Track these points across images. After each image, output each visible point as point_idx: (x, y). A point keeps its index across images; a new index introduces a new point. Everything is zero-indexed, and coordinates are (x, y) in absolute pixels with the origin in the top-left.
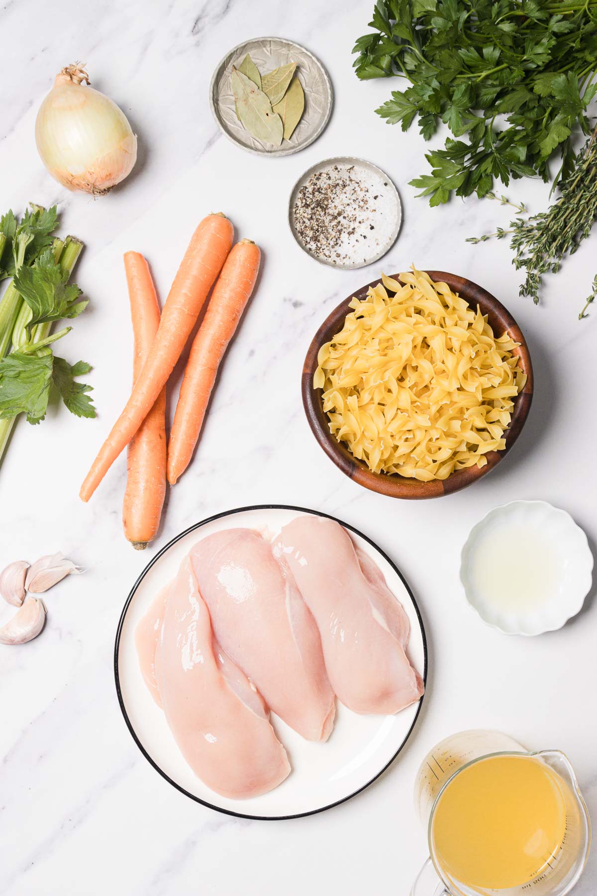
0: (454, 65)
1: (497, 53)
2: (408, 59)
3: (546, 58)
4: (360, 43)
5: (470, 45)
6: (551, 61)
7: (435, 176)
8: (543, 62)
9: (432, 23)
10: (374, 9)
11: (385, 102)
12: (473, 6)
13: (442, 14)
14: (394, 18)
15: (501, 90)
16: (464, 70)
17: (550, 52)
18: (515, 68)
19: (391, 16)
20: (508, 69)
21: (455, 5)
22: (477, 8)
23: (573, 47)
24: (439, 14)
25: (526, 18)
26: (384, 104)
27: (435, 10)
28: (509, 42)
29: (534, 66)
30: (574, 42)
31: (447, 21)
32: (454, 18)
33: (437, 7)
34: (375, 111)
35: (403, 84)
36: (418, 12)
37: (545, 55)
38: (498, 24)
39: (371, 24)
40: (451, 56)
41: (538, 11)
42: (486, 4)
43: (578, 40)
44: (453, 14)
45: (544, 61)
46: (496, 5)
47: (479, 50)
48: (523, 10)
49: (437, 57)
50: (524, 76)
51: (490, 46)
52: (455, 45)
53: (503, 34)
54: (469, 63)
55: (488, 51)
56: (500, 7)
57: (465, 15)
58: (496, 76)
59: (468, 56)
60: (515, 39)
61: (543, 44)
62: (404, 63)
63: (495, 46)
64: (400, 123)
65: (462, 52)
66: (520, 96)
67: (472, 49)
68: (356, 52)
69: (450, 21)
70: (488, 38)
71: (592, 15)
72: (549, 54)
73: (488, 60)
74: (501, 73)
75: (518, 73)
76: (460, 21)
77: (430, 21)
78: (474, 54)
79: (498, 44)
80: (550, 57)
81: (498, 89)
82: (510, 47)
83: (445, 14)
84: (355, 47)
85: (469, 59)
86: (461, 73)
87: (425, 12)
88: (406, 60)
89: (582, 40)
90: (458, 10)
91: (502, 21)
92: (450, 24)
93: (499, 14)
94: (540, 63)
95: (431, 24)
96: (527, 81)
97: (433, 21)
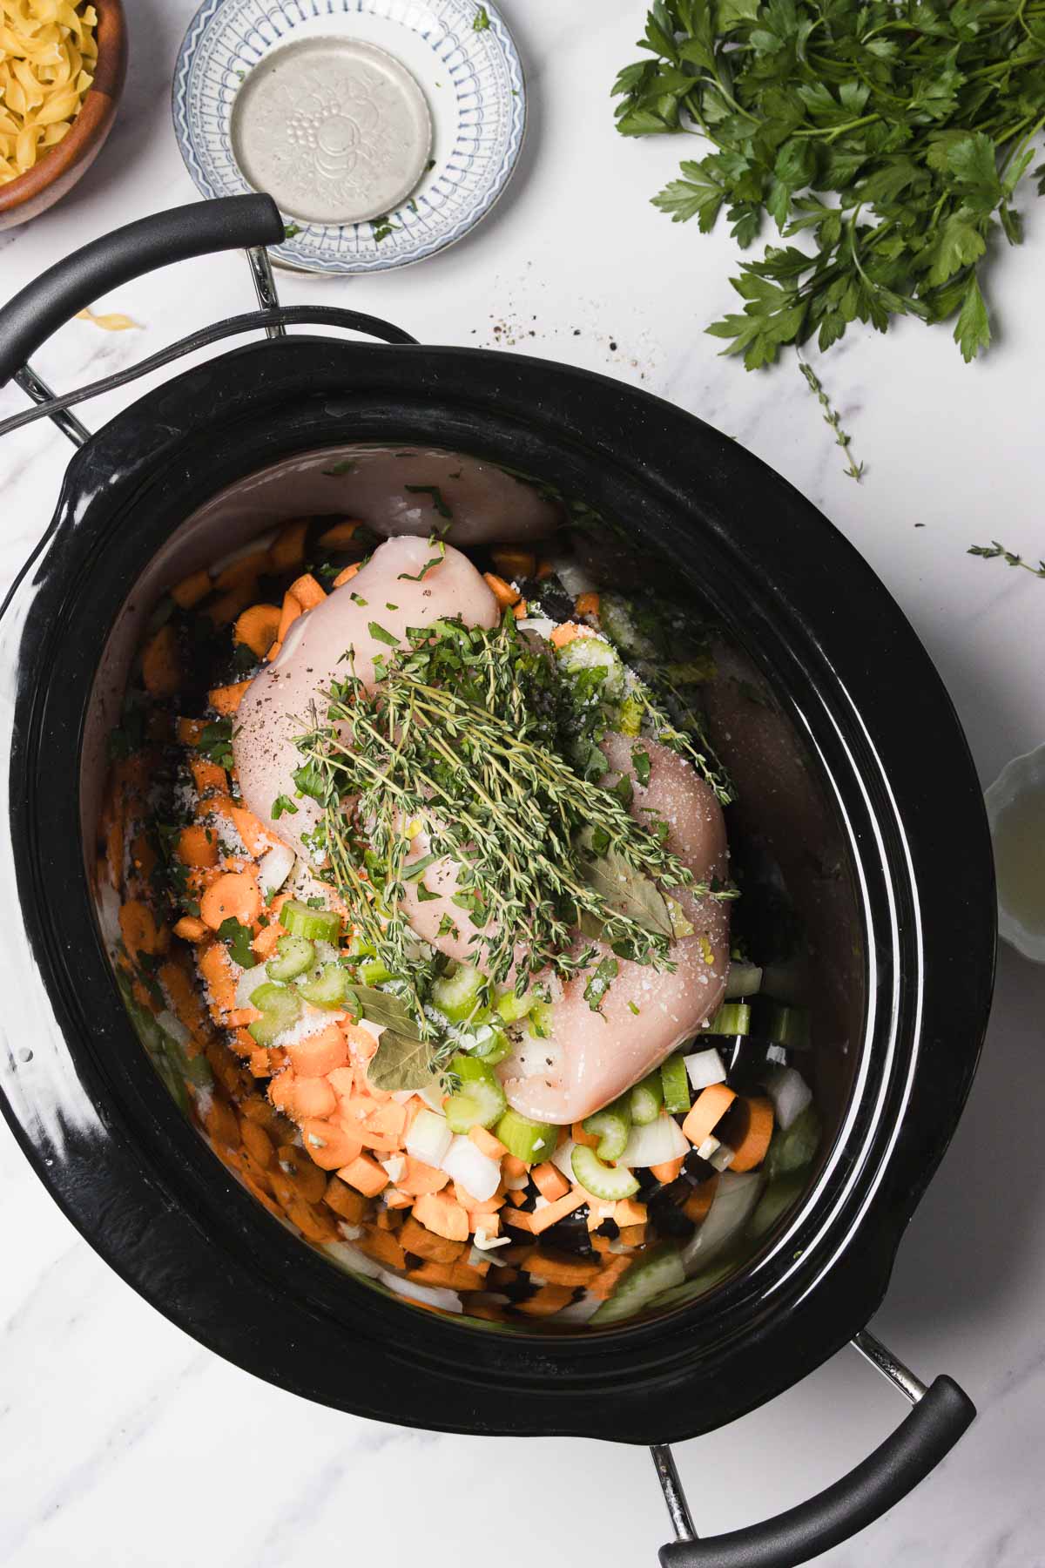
0: (789, 114)
1: (864, 95)
2: (708, 102)
3: (949, 106)
4: (625, 78)
5: (818, 80)
6: (956, 112)
7: (749, 315)
8: (945, 114)
9: (751, 40)
10: (647, 16)
11: (667, 183)
12: (822, 11)
13: (768, 24)
14: (684, 30)
15: (867, 161)
16: (805, 124)
17: (956, 95)
18: (895, 122)
19: (679, 26)
20: (882, 123)
21: (790, 9)
22: (829, 16)
23: (996, 90)
24: (764, 26)
25: (916, 34)
26: (667, 186)
27: (756, 19)
28: (886, 77)
29: (927, 119)
30: (998, 79)
31: (775, 38)
32: (789, 30)
33: (759, 12)
34: (651, 201)
35: (699, 146)
36: (727, 22)
37: (947, 102)
38: (866, 42)
39: (641, 44)
40: (783, 98)
41: (936, 21)
42: (846, 9)
43: (1006, 77)
44: (788, 26)
45: (945, 111)
46: (864, 11)
47: (833, 89)
48: (910, 21)
49: (759, 99)
50: (911, 136)
51: (851, 82)
52: (790, 78)
53: (875, 61)
54: (813, 111)
55: (848, 91)
56: (871, 15)
57: (808, 28)
58: (860, 133)
59: (813, 99)
60: (896, 71)
61: (943, 83)
62: (702, 111)
63: (860, 82)
64: (695, 218)
65: (804, 92)
66: (901, 173)
67: (821, 86)
68: (617, 93)
69: (780, 36)
70: (850, 69)
71: (1032, 31)
72: (954, 100)
73: (848, 106)
74: (870, 130)
75: (900, 132)
76: (799, 37)
77: (748, 37)
78: (823, 94)
79: (866, 79)
80: (956, 105)
81: (862, 159)
82: (888, 85)
83: (772, 24)
84: (616, 86)
85: (816, 104)
86: (801, 128)
87: (738, 21)
88: (705, 106)
89: (1012, 77)
90: (797, 19)
91: (873, 37)
92: (781, 44)
93: (868, 27)
94: (939, 115)
95: (749, 42)
96: (916, 148)
97: (752, 36)
